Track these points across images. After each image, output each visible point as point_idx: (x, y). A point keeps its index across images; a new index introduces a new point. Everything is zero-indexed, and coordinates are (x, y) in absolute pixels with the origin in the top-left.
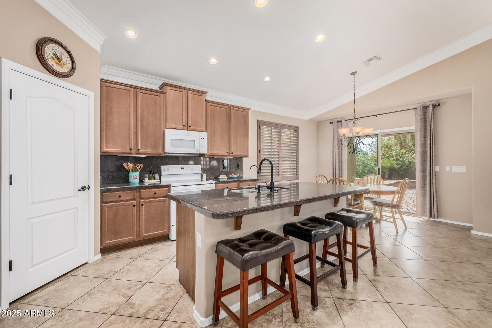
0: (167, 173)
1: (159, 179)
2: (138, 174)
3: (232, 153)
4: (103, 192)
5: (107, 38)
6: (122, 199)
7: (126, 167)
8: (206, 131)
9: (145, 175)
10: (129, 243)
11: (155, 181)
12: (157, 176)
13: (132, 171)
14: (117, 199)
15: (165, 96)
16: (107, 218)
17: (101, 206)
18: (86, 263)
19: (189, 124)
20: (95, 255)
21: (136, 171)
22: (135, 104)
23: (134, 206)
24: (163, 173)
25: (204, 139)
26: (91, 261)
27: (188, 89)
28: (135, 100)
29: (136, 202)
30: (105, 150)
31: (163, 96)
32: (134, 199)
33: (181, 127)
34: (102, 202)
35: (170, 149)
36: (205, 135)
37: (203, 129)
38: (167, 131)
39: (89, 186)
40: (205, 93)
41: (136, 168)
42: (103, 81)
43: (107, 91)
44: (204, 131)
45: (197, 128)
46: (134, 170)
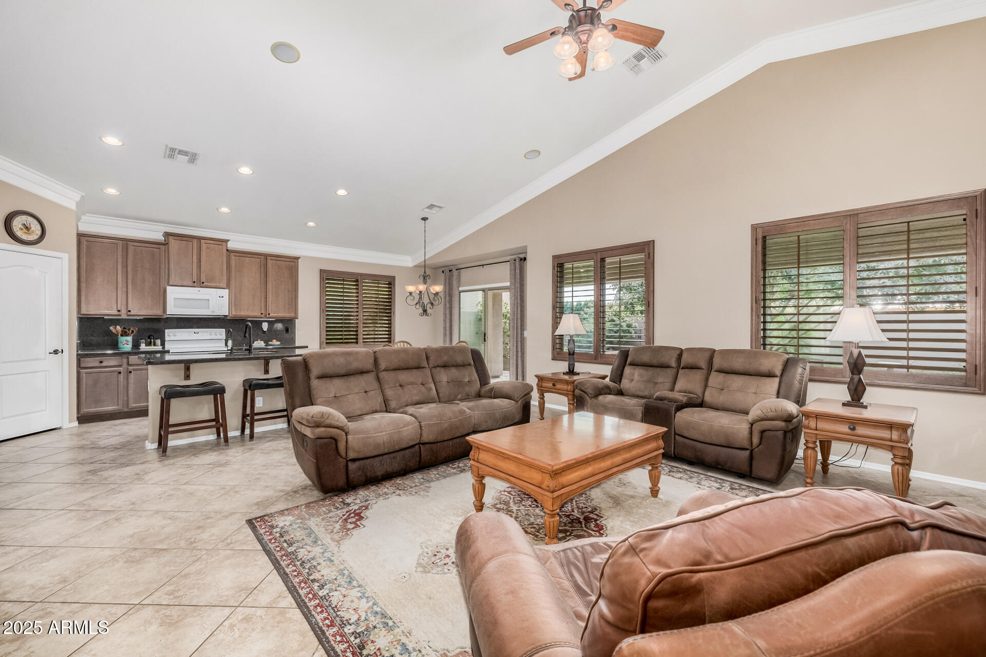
0: (172, 338)
1: (161, 346)
2: (130, 339)
3: (269, 314)
4: (79, 357)
5: (84, 194)
6: (104, 364)
7: (114, 331)
8: (228, 286)
9: (141, 341)
10: (115, 414)
11: (155, 347)
12: (158, 342)
13: (122, 335)
14: (97, 364)
15: (167, 249)
16: (86, 385)
17: (78, 373)
18: (60, 428)
19: (203, 279)
20: (70, 421)
21: (127, 335)
22: (125, 259)
23: (120, 373)
24: (167, 338)
25: (223, 297)
26: (65, 427)
27: (200, 239)
28: (125, 254)
29: (121, 368)
30: (84, 311)
31: (164, 249)
32: (120, 366)
33: (191, 283)
34: (80, 367)
35: (173, 310)
36: (225, 293)
37: (224, 284)
38: (169, 288)
39: (62, 350)
40: (227, 241)
41: (127, 332)
42: (80, 236)
43: (87, 246)
44: (225, 287)
45: (213, 284)
46: (124, 334)
